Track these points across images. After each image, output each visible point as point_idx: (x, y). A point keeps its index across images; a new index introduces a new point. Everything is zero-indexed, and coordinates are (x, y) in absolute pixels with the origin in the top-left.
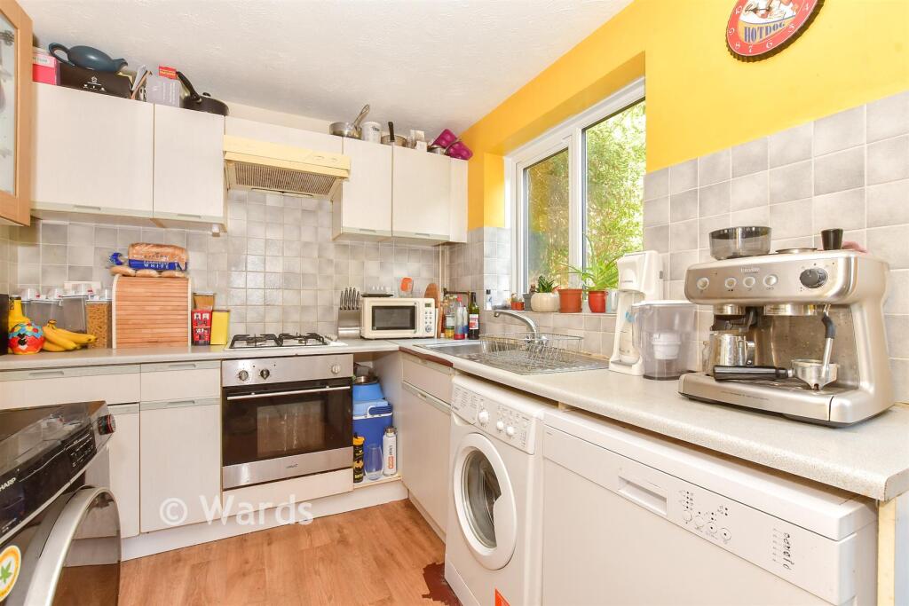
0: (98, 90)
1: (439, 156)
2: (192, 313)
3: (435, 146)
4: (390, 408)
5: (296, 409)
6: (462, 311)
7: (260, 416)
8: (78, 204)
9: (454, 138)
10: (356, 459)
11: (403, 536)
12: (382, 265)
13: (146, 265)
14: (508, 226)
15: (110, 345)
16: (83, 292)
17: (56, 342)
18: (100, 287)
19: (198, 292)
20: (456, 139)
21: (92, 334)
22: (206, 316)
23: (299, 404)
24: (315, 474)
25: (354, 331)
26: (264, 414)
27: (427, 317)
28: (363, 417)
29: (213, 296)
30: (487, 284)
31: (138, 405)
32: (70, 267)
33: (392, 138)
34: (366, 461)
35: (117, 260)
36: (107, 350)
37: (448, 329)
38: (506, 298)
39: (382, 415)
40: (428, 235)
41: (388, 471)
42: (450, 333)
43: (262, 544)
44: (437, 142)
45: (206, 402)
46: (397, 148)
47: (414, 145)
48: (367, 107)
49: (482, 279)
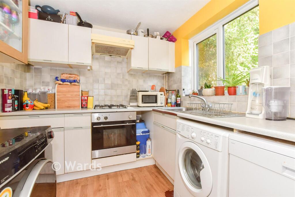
0: (50, 21)
1: (165, 41)
2: (81, 97)
3: (163, 38)
4: (148, 132)
5: (117, 131)
6: (174, 97)
7: (104, 133)
8: (44, 59)
9: (170, 34)
10: (138, 149)
11: (156, 179)
12: (144, 81)
13: (66, 81)
14: (190, 65)
15: (55, 108)
16: (46, 90)
17: (38, 106)
18: (52, 88)
19: (83, 90)
20: (171, 34)
21: (49, 104)
22: (86, 98)
23: (117, 129)
24: (123, 154)
25: (135, 104)
26: (105, 133)
27: (161, 99)
28: (139, 135)
29: (88, 91)
30: (183, 87)
31: (63, 128)
32: (43, 82)
33: (148, 35)
34: (141, 150)
35: (57, 79)
36: (54, 109)
37: (169, 103)
38: (190, 92)
39: (146, 134)
40: (161, 69)
41: (149, 154)
42: (169, 105)
43: (105, 179)
44: (163, 36)
45: (86, 128)
46: (150, 38)
47: (156, 37)
48: (140, 23)
49: (181, 85)
